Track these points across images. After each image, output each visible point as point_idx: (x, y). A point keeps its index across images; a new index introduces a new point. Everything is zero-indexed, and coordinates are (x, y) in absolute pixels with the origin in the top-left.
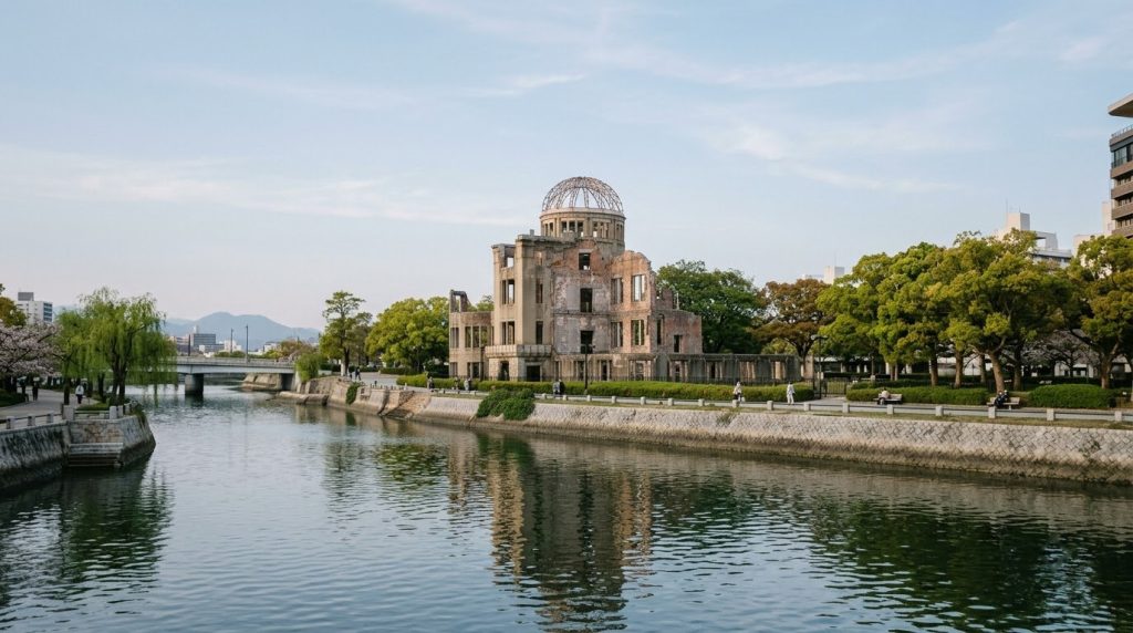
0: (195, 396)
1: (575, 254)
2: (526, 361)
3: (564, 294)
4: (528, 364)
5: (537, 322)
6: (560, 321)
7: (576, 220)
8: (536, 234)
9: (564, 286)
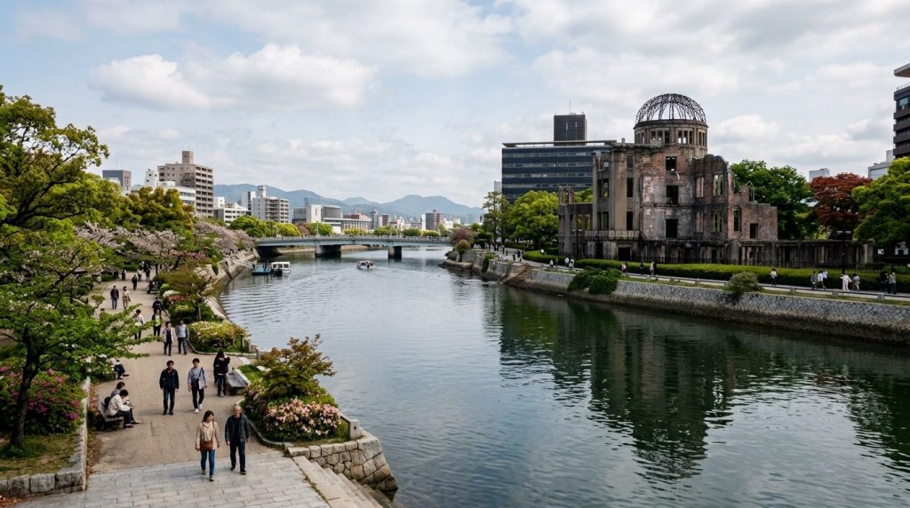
0: (396, 256)
1: (661, 158)
2: (618, 244)
3: (651, 190)
4: (621, 246)
5: (628, 213)
6: (648, 212)
7: (664, 129)
8: (627, 142)
9: (652, 184)
